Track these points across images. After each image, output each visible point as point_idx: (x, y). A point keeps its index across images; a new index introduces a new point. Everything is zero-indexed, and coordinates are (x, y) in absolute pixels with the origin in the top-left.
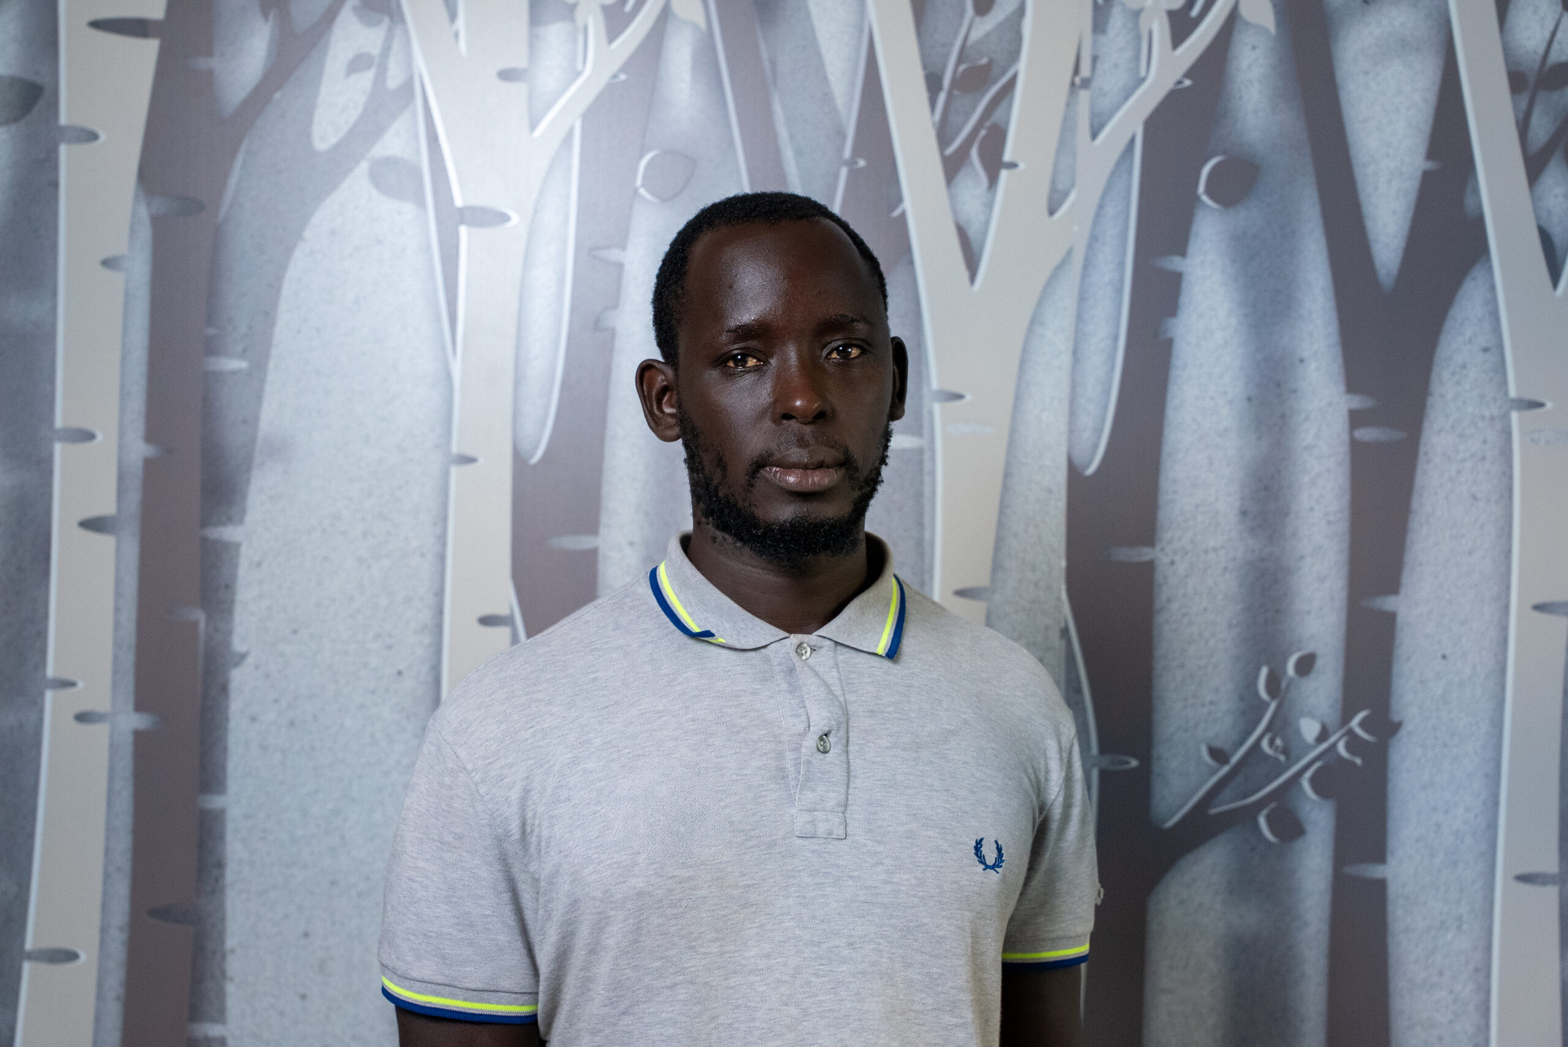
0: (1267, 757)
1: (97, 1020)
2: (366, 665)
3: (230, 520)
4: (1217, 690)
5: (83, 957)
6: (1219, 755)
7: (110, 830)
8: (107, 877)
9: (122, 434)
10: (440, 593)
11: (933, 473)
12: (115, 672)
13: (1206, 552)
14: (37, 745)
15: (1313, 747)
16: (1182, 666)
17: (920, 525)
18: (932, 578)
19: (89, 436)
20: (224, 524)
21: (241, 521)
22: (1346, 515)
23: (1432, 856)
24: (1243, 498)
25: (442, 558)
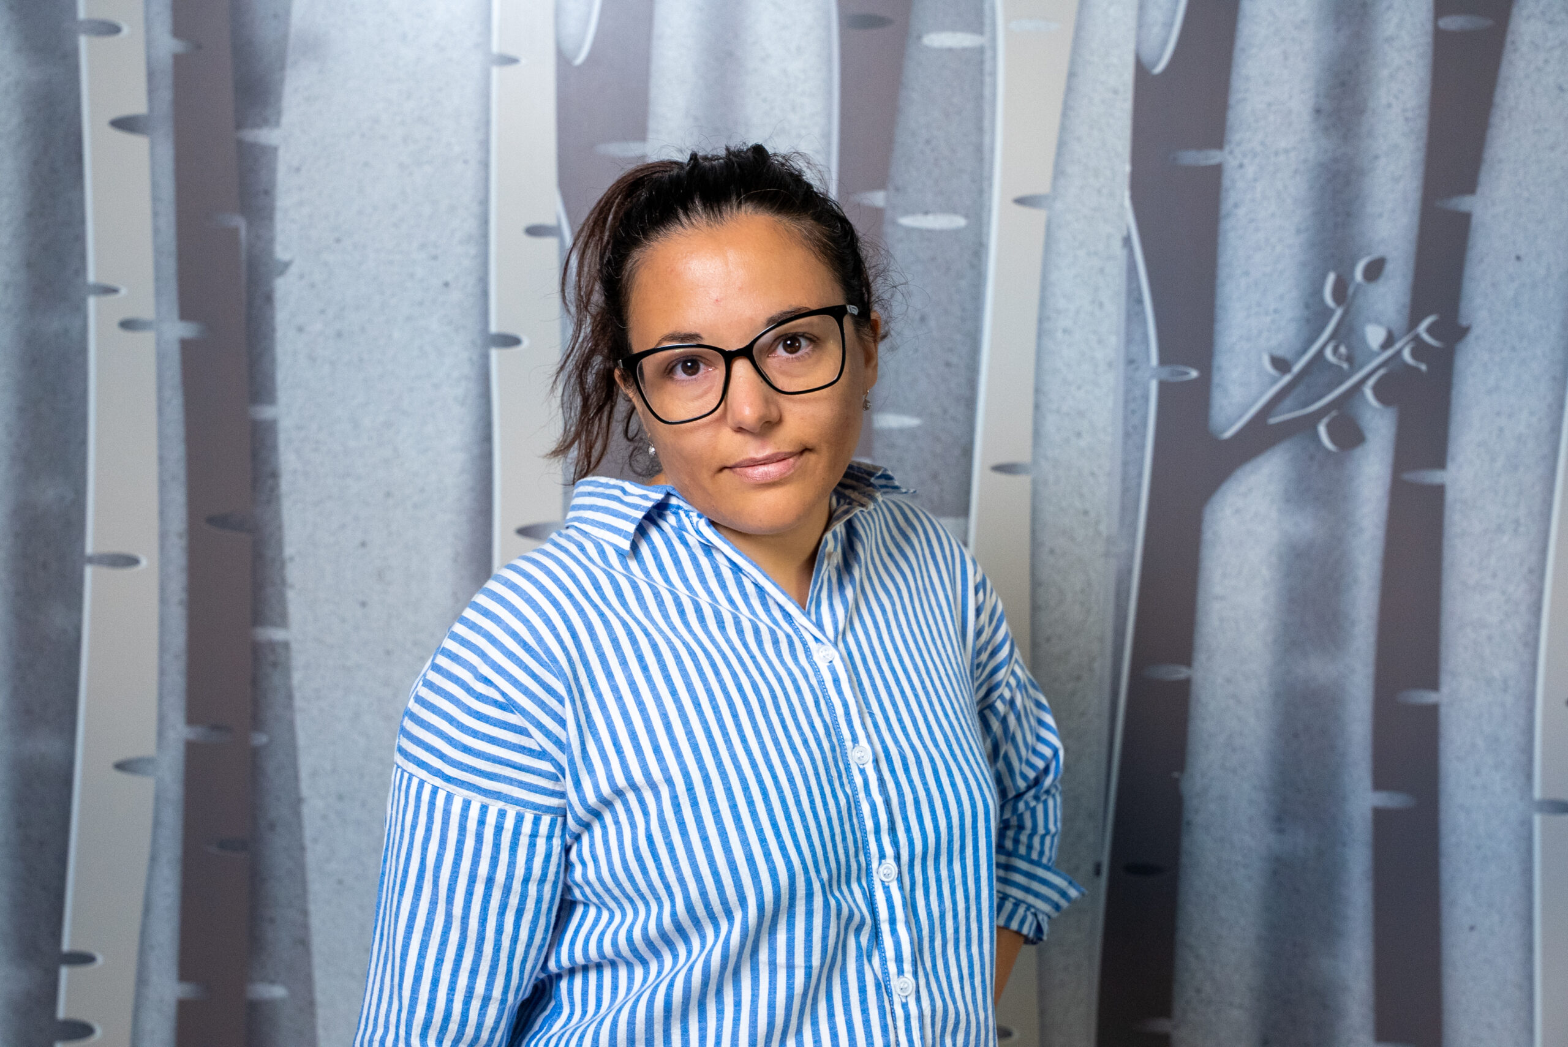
0: (1331, 365)
1: (162, 622)
2: (412, 276)
3: (265, 122)
4: (1282, 297)
5: (144, 562)
6: (1281, 364)
7: (162, 436)
8: (162, 484)
9: (148, 30)
10: (485, 202)
11: (993, 74)
12: (157, 279)
13: (1276, 154)
14: (83, 351)
15: (1378, 354)
16: (1247, 274)
17: (980, 130)
18: (991, 185)
19: (114, 29)
20: (257, 126)
21: (277, 124)
22: (1425, 111)
23: (1493, 460)
24: (1317, 96)
25: (485, 165)
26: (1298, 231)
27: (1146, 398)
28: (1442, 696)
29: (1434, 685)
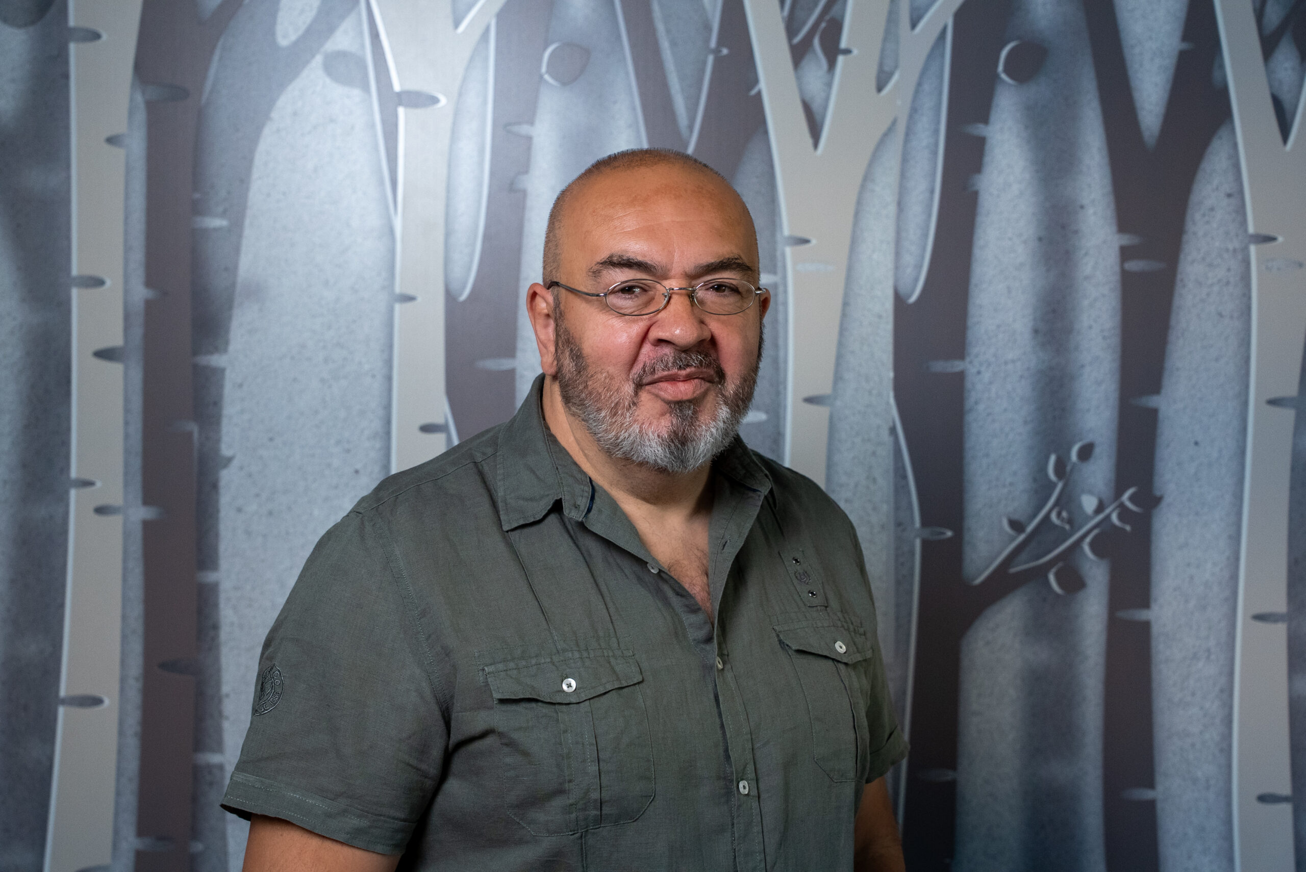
0: (1056, 527)
1: (119, 751)
2: (329, 465)
3: (216, 350)
4: (1015, 473)
5: (107, 701)
6: (1017, 526)
7: (125, 599)
8: (124, 638)
9: (126, 281)
10: (388, 407)
11: (785, 304)
12: (126, 474)
13: (1006, 363)
14: (65, 532)
15: (1092, 518)
16: (987, 455)
17: (776, 346)
18: (785, 388)
19: (100, 282)
20: (211, 353)
21: (225, 351)
22: (1118, 331)
23: (1187, 601)
24: (1035, 319)
25: (389, 378)
26: (1025, 423)
27: (912, 553)
28: (1157, 794)
29: (1151, 785)
